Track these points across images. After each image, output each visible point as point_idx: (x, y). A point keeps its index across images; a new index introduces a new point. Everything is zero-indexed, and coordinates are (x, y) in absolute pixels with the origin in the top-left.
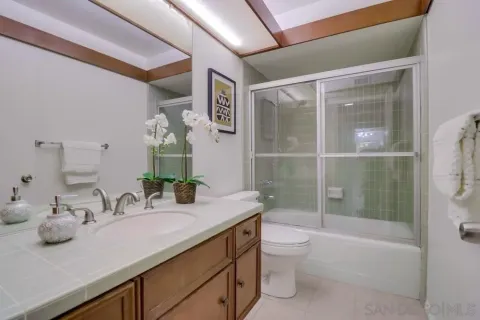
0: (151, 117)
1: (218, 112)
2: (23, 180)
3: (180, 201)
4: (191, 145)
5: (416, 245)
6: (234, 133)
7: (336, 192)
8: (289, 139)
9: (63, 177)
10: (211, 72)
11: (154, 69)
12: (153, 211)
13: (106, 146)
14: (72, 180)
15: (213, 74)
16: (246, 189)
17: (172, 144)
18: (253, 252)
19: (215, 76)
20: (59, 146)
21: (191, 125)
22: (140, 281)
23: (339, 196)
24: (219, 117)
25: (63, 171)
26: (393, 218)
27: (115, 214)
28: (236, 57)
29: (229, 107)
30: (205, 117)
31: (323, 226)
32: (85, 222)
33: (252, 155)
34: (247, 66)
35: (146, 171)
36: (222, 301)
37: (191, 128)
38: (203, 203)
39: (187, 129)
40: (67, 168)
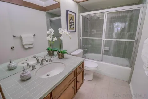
0: (48, 30)
1: (70, 25)
2: (12, 48)
3: (59, 58)
4: (62, 40)
5: (130, 67)
6: (75, 32)
7: (107, 49)
8: (93, 30)
9: (23, 46)
10: (67, 11)
11: (47, 7)
12: (52, 62)
13: (35, 35)
14: (26, 47)
15: (68, 12)
16: (79, 49)
17: (56, 41)
18: (82, 73)
19: (69, 12)
20: (20, 37)
21: (62, 34)
22: (51, 94)
23: (108, 50)
24: (70, 27)
25: (23, 44)
26: (124, 57)
27: (41, 64)
28: (76, 3)
29: (73, 23)
30: (66, 30)
31: (102, 60)
32: (33, 69)
33: (81, 38)
34: (80, 6)
35: (48, 47)
36: (73, 88)
37: (61, 35)
38: (66, 58)
39: (60, 35)
40: (24, 44)
